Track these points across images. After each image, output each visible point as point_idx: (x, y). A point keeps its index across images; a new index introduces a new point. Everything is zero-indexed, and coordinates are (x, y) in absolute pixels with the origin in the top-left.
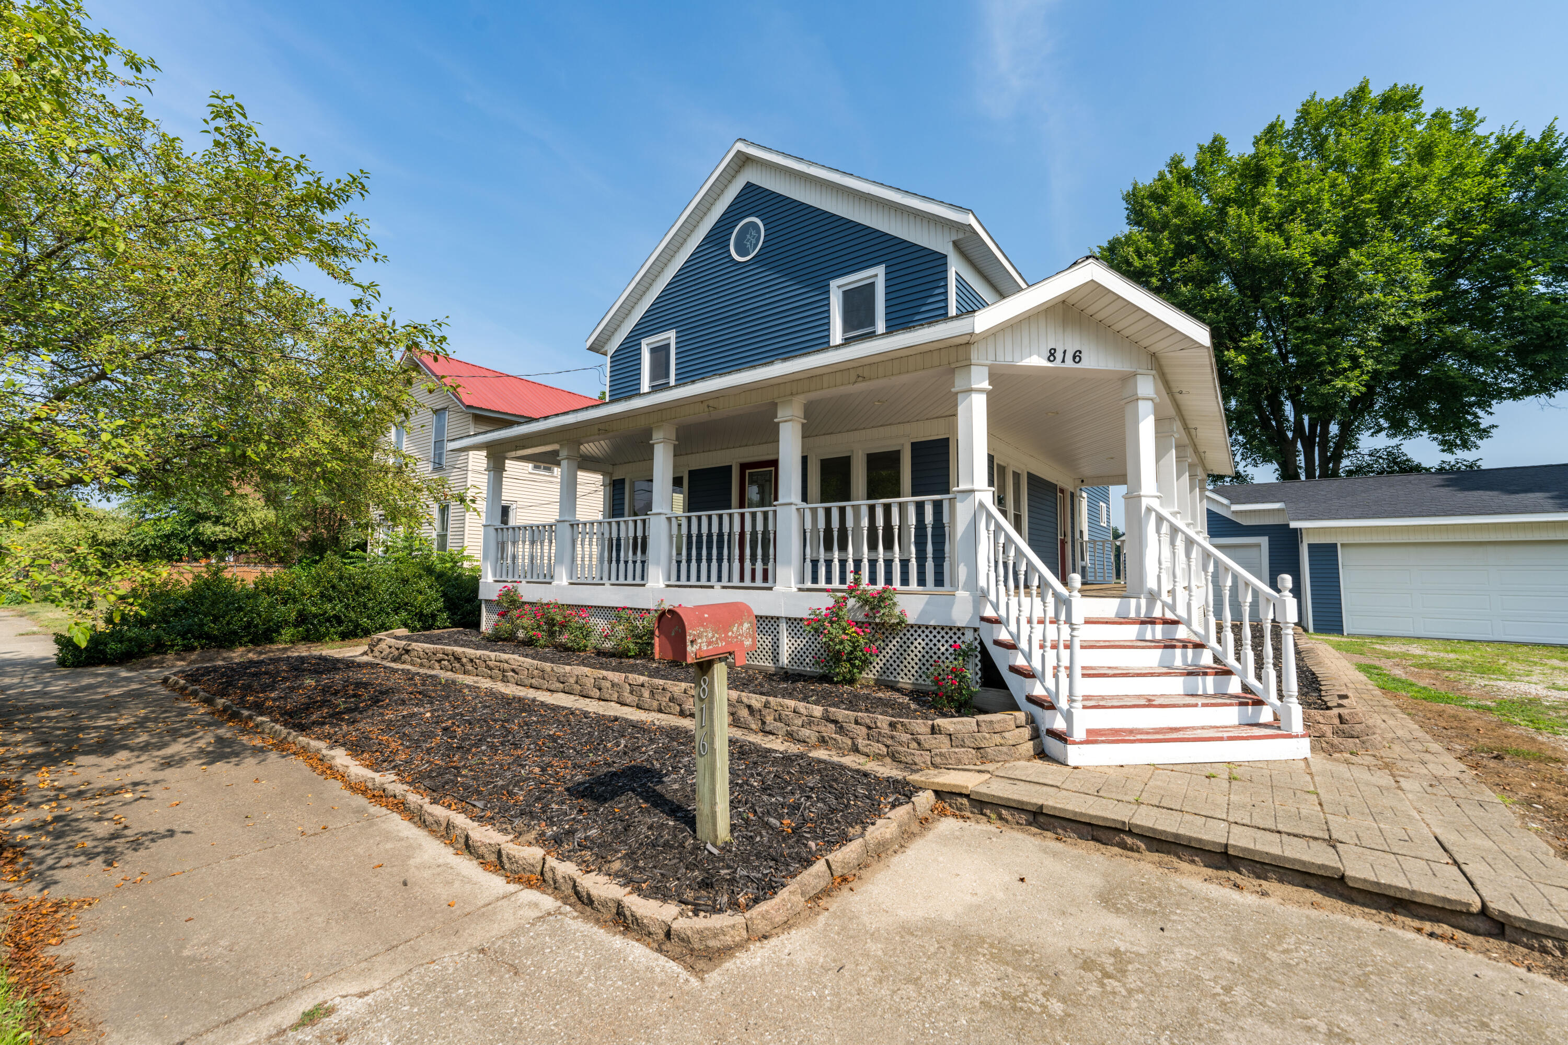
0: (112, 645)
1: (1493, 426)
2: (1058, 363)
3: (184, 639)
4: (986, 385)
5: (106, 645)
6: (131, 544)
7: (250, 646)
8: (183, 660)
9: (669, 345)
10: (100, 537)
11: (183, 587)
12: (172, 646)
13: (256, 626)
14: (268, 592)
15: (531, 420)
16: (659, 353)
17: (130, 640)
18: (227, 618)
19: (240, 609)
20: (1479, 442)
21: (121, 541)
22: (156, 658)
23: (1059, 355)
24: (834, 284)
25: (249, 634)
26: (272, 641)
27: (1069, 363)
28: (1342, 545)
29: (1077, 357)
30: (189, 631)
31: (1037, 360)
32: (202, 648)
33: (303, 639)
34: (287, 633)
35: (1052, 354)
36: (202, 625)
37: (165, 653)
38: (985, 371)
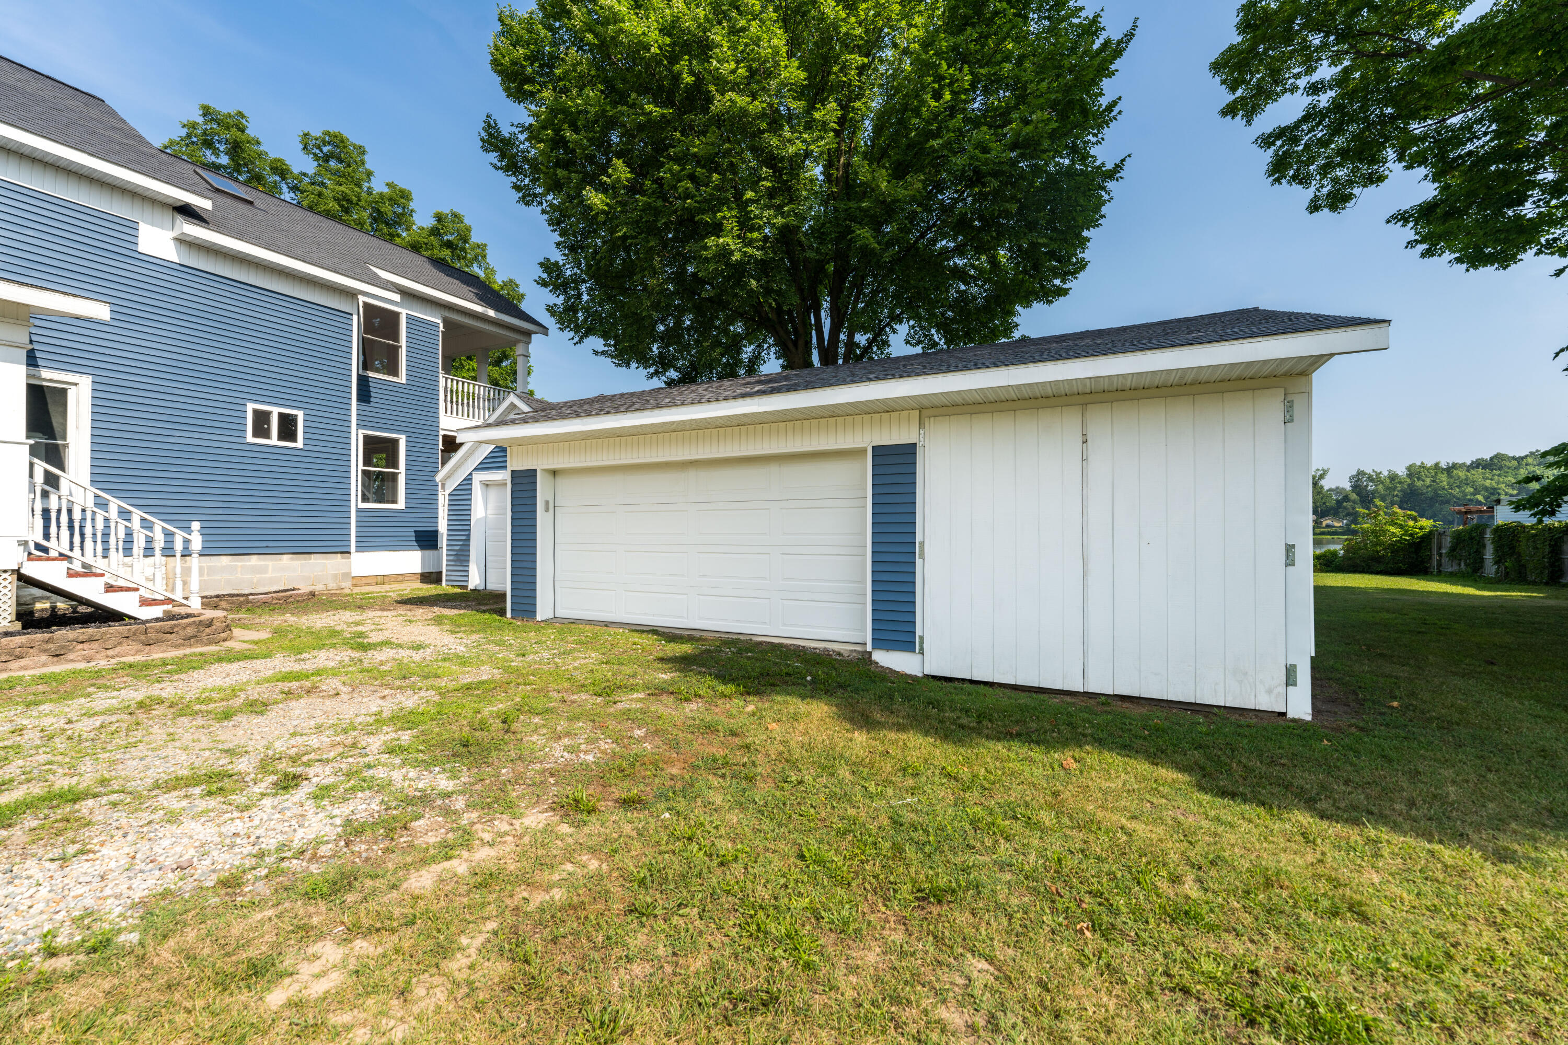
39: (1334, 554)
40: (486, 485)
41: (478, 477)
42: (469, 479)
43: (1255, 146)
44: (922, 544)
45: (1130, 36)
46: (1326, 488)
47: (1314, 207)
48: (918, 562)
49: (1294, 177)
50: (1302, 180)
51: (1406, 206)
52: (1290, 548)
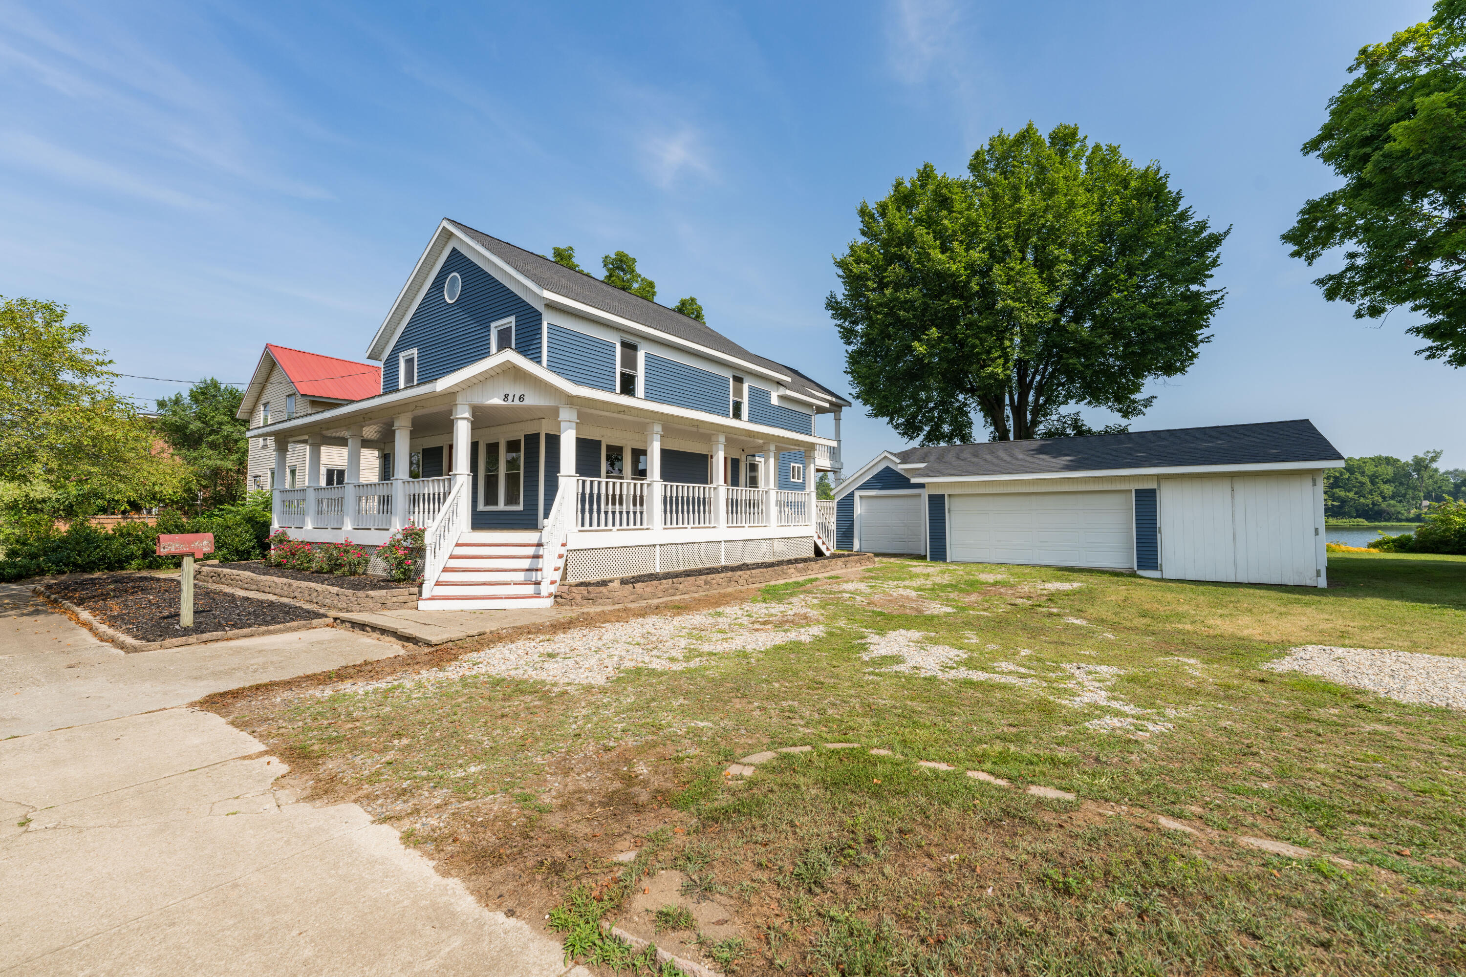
0: (8, 570)
1: (1153, 397)
2: (509, 402)
3: (57, 566)
4: (467, 415)
5: (4, 569)
6: (58, 500)
7: (106, 571)
8: (56, 579)
9: (413, 358)
10: (32, 496)
11: (60, 532)
12: (49, 570)
13: (109, 558)
14: (122, 535)
15: (351, 402)
16: (409, 361)
17: (21, 567)
18: (88, 553)
19: (98, 546)
20: (1144, 410)
21: (50, 499)
22: (37, 578)
23: (510, 398)
24: (493, 325)
25: (105, 563)
26: (123, 568)
27: (517, 402)
28: (950, 495)
29: (521, 398)
30: (61, 561)
31: (497, 401)
32: (71, 572)
33: (147, 567)
34: (135, 563)
35: (506, 397)
36: (69, 557)
37: (44, 575)
38: (467, 408)
39: (1409, 539)
40: (861, 497)
41: (857, 494)
42: (852, 493)
43: (1314, 285)
44: (1160, 528)
45: (1227, 233)
46: (1442, 470)
47: (1359, 315)
48: (1159, 535)
49: (1344, 297)
50: (1349, 297)
51: (1418, 325)
52: (1316, 530)
